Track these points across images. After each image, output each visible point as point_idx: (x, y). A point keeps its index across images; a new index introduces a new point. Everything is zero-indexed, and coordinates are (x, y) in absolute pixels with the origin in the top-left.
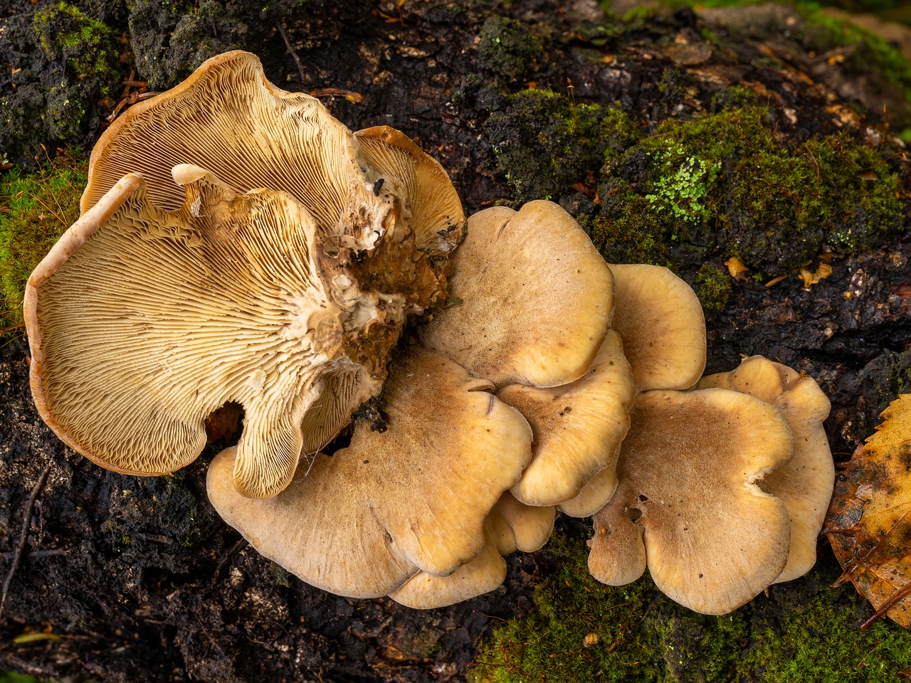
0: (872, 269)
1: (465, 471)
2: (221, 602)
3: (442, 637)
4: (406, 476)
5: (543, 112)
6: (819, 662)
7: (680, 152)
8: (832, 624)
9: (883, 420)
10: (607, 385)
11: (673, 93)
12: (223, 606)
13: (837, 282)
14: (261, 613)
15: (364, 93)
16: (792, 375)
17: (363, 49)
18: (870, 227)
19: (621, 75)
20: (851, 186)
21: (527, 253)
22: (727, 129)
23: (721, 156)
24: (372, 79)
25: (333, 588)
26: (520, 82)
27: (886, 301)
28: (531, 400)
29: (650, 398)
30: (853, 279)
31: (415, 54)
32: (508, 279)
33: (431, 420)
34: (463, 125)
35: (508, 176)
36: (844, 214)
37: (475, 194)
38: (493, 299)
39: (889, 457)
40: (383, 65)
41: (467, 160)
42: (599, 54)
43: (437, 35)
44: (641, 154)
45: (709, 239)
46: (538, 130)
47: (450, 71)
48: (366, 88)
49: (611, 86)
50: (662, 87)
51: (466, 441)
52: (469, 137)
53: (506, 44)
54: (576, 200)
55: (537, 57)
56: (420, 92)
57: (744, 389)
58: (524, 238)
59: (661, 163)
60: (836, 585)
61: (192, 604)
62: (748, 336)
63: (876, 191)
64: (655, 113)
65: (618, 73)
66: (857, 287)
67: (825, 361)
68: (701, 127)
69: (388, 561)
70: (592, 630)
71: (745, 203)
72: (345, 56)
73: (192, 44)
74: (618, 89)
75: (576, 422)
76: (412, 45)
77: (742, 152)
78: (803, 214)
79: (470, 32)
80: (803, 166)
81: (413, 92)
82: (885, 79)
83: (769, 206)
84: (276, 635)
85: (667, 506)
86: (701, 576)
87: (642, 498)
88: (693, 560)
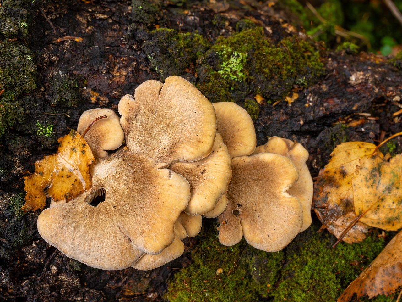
0: (315, 93)
1: (163, 205)
2: (48, 283)
3: (151, 281)
4: (134, 211)
5: (168, 38)
6: (317, 265)
7: (230, 50)
8: (320, 248)
9: (331, 157)
10: (220, 158)
11: (220, 25)
12: (49, 284)
13: (302, 100)
14: (66, 285)
15: (83, 37)
16: (291, 143)
17: (78, 17)
18: (313, 75)
19: (195, 19)
20: (301, 58)
21: (174, 102)
22: (248, 38)
23: (247, 50)
24: (85, 30)
25: (104, 267)
26: (152, 25)
27: (323, 106)
28: (187, 169)
29: (235, 161)
30: (308, 98)
31: (102, 17)
32: (167, 116)
33: (143, 184)
34: (131, 47)
35: (156, 69)
36: (301, 70)
37: (140, 79)
38: (162, 126)
39: (335, 173)
40: (89, 24)
41: (135, 63)
42: (182, 10)
43: (110, 7)
44: (214, 53)
45: (247, 88)
46: (167, 47)
47: (119, 23)
48: (83, 35)
49: (191, 24)
50: (214, 22)
51: (161, 192)
52: (134, 53)
53: (144, 9)
54: (187, 76)
55: (158, 14)
56: (108, 34)
57: (273, 151)
58: (171, 96)
59: (223, 56)
60: (320, 231)
61: (35, 286)
62: (269, 128)
63: (312, 59)
64: (213, 34)
65: (193, 18)
66: (310, 102)
67: (301, 135)
68: (236, 38)
69: (130, 250)
70: (219, 267)
71: (260, 71)
72: (71, 21)
73: (2, 21)
74: (194, 25)
75: (209, 176)
76: (100, 13)
77: (255, 48)
78: (284, 72)
79: (125, 5)
80: (282, 51)
81: (105, 35)
82: (291, 11)
83: (271, 71)
84: (74, 294)
85: (250, 207)
86: (269, 235)
87: (239, 205)
88: (264, 229)
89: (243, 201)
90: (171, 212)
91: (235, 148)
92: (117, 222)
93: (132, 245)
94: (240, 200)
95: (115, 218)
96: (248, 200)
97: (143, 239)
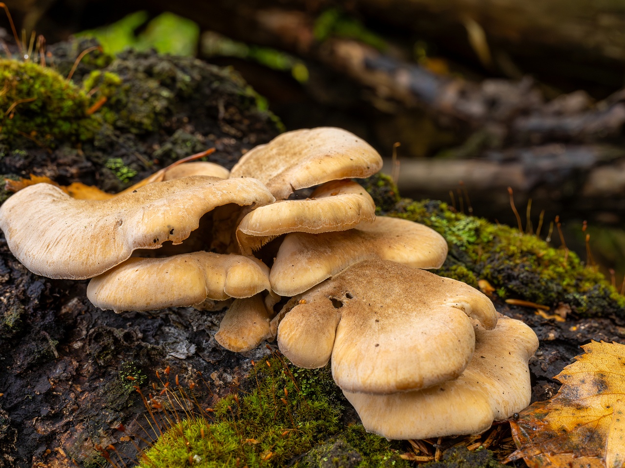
9: (583, 351)
39: (583, 382)
69: (108, 240)
85: (367, 304)
86: (377, 345)
87: (348, 296)
88: (374, 337)
89: (359, 289)
90: (215, 193)
91: (392, 245)
92: (122, 208)
93: (118, 231)
94: (356, 286)
95: (123, 204)
96: (370, 293)
97: (142, 214)
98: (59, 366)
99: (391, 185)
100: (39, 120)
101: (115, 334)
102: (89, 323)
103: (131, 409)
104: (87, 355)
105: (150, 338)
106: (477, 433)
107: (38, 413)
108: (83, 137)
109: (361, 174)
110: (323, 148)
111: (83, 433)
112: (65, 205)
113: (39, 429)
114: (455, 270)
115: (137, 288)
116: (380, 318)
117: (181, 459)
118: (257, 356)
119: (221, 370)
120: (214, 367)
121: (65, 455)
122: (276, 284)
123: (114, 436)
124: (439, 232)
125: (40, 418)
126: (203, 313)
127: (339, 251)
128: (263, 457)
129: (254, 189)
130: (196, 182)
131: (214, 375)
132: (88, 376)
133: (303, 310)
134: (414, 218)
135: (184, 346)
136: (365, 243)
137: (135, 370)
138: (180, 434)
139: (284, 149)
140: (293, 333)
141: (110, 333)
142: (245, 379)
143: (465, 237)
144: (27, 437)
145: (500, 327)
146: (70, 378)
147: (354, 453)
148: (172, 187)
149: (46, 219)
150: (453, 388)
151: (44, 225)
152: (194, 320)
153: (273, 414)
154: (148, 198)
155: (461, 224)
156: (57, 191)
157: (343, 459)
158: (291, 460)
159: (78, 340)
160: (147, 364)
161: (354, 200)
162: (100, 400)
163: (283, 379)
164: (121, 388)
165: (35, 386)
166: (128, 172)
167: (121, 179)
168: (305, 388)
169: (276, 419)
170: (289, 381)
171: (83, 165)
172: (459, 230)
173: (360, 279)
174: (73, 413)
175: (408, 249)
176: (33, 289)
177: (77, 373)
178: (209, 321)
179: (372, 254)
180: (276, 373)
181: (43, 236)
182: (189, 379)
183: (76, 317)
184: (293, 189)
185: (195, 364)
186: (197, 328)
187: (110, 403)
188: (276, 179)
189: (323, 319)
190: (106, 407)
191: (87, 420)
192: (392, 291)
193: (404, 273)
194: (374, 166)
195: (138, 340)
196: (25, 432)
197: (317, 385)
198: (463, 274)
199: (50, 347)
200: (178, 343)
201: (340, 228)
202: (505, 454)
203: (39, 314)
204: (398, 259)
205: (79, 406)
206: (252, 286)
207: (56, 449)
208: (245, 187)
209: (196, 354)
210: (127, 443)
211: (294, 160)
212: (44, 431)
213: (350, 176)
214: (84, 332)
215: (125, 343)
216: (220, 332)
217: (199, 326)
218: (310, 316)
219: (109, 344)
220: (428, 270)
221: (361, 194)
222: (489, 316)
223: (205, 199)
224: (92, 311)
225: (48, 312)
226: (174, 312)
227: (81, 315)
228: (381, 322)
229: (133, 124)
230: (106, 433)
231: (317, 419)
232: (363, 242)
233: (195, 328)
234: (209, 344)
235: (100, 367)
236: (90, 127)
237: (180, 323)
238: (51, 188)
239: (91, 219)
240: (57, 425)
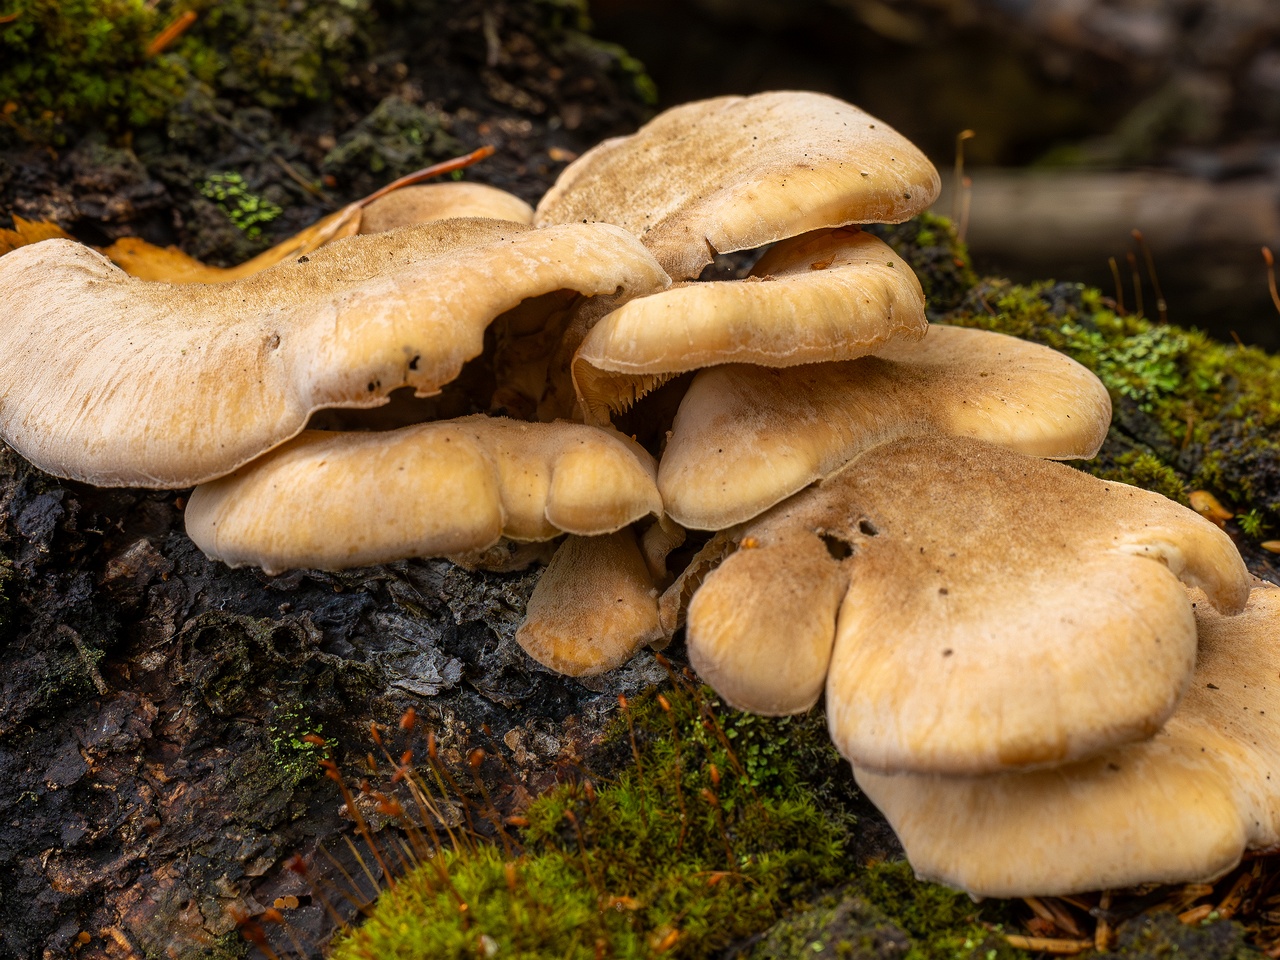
85: (916, 549)
86: (948, 653)
87: (866, 529)
88: (939, 632)
89: (893, 510)
90: (519, 263)
91: (969, 398)
92: (273, 302)
93: (270, 361)
94: (884, 502)
95: (275, 292)
96: (922, 522)
97: (334, 318)
98: (109, 716)
99: (951, 240)
100: (24, 73)
101: (250, 633)
102: (180, 603)
103: (298, 826)
104: (180, 688)
105: (342, 641)
106: (1205, 877)
107: (56, 838)
108: (138, 117)
109: (890, 212)
110: (786, 146)
111: (174, 889)
112: (121, 295)
113: (57, 881)
114: (1128, 465)
115: (325, 508)
116: (950, 585)
117: (446, 948)
118: (623, 689)
119: (530, 724)
120: (508, 716)
121: (128, 946)
122: (678, 498)
123: (257, 896)
124: (1087, 365)
125: (59, 851)
126: (477, 576)
127: (837, 412)
128: (656, 942)
129: (618, 253)
130: (464, 236)
131: (514, 738)
132: (183, 742)
133: (752, 564)
134: (1018, 327)
135: (430, 664)
136: (900, 392)
137: (309, 725)
138: (441, 885)
139: (681, 147)
140: (728, 623)
141: (237, 628)
142: (595, 746)
143: (1150, 379)
144: (26, 902)
145: (1254, 609)
146: (138, 748)
147: (890, 929)
148: (402, 247)
149: (74, 332)
150: (1141, 764)
151: (72, 347)
152: (457, 594)
153: (674, 834)
154: (339, 275)
155: (1140, 345)
156: (93, 260)
157: (861, 944)
158: (725, 950)
159: (155, 649)
160: (336, 708)
161: (876, 281)
162: (220, 801)
163: (697, 742)
164: (271, 770)
165: (44, 770)
166: (259, 209)
167: (242, 226)
168: (758, 767)
169: (682, 849)
170: (714, 749)
171: (141, 191)
172: (1134, 359)
173: (896, 486)
174: (147, 837)
175: (1013, 406)
176: (32, 516)
177: (154, 735)
178: (494, 598)
179: (919, 421)
180: (682, 728)
181: (71, 375)
182: (448, 746)
183: (146, 589)
184: (714, 253)
185: (462, 710)
186: (463, 615)
187: (246, 812)
188: (667, 226)
189: (804, 588)
190: (233, 822)
191: (186, 856)
192: (977, 517)
193: (1007, 469)
194: (921, 190)
195: (310, 647)
196: (21, 887)
197: (785, 760)
198: (1149, 475)
199: (82, 667)
200: (416, 655)
201: (842, 352)
202: (1274, 934)
203: (52, 581)
204: (987, 435)
205: (162, 819)
206: (618, 503)
207: (106, 931)
208: (594, 247)
209: (464, 683)
210: (292, 912)
211: (711, 177)
212: (73, 885)
213: (862, 219)
214: (169, 629)
215: (277, 655)
216: (529, 625)
217: (468, 611)
218: (771, 578)
219: (236, 658)
220: (1065, 462)
221: (890, 265)
222: (1228, 578)
223: (494, 279)
224: (187, 572)
225: (74, 576)
226: (400, 576)
227: (159, 582)
228: (953, 595)
229: (266, 81)
230: (235, 890)
231: (789, 846)
232: (895, 391)
233: (457, 616)
234: (497, 657)
235: (216, 718)
236: (154, 90)
237: (417, 604)
238: (80, 252)
239: (195, 330)
240: (106, 869)
